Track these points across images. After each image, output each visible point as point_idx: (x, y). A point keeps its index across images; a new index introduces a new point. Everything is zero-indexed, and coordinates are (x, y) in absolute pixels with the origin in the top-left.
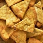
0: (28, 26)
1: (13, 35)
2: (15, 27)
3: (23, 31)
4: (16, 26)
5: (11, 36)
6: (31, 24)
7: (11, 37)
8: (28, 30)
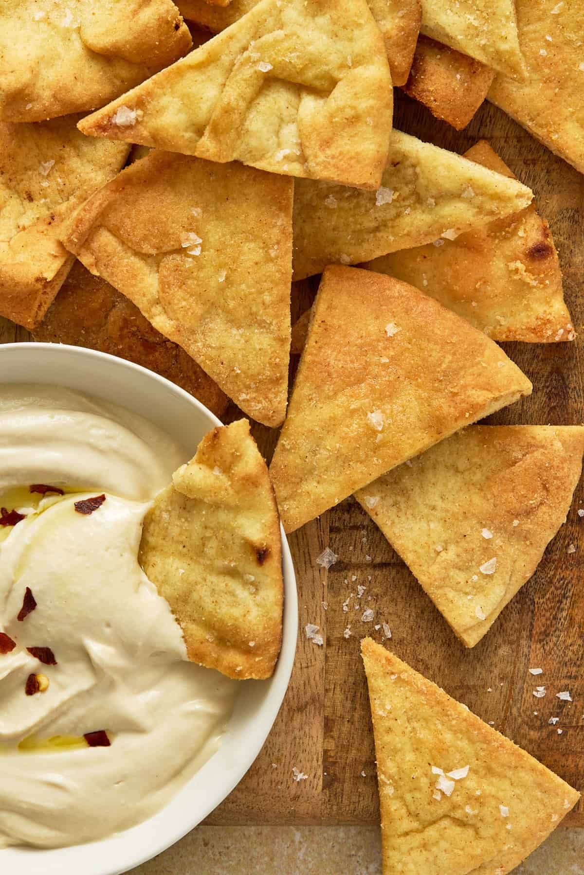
0: (309, 105)
1: (115, 232)
2: (129, 127)
3: (237, 165)
4: (140, 104)
5: (86, 240)
6: (342, 66)
7: (86, 260)
8: (303, 159)
